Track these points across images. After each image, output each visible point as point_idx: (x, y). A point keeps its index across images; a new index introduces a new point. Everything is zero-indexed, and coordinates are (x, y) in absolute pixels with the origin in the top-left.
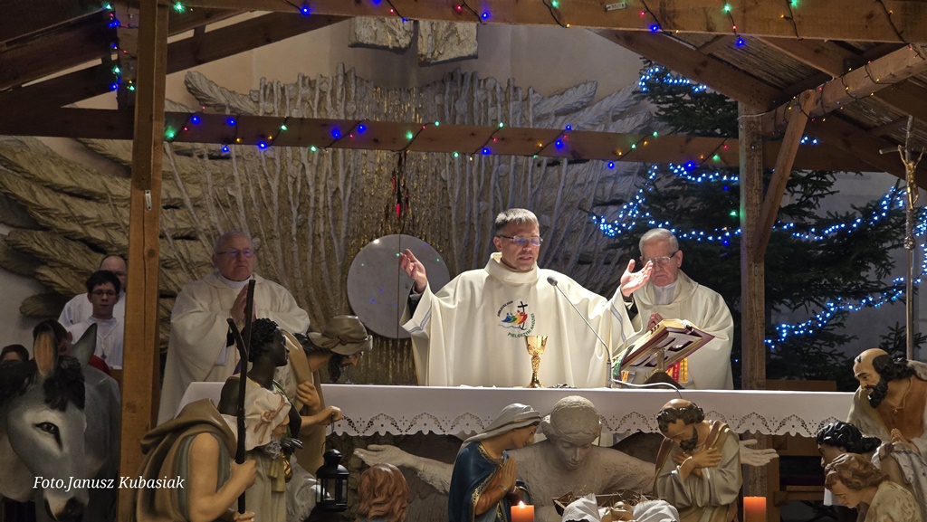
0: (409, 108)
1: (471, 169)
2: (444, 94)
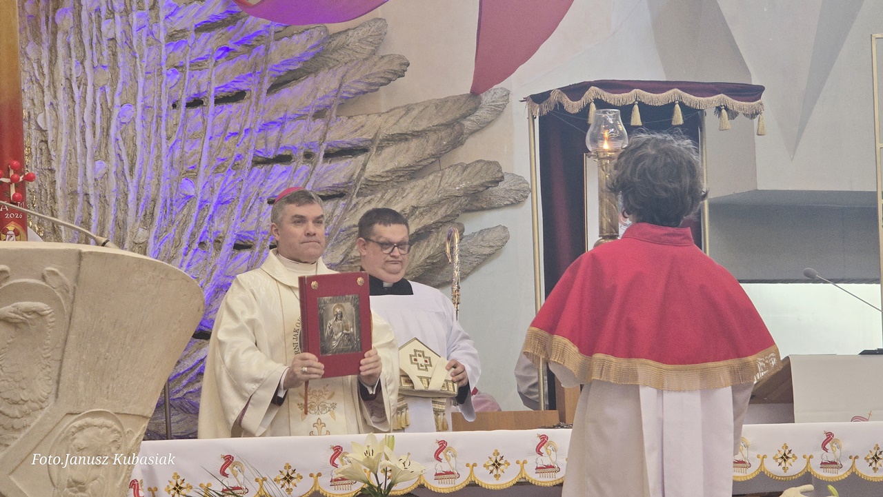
1: (82, 113)
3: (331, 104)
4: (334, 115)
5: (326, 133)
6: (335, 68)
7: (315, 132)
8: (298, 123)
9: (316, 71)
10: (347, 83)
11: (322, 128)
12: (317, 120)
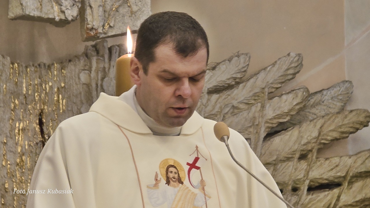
0: (51, 87)
2: (90, 70)
3: (313, 149)
4: (314, 157)
5: (308, 172)
6: (315, 121)
7: (300, 171)
8: (288, 164)
9: (300, 123)
10: (325, 132)
11: (305, 168)
12: (302, 162)
